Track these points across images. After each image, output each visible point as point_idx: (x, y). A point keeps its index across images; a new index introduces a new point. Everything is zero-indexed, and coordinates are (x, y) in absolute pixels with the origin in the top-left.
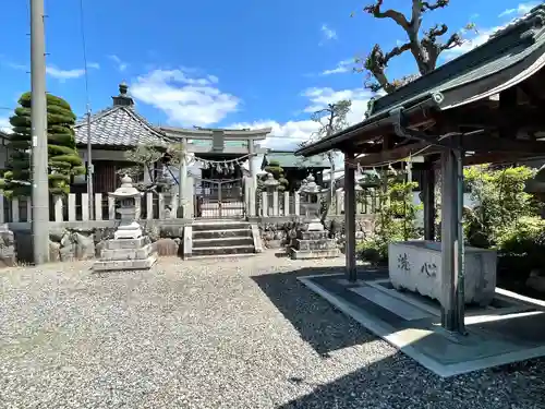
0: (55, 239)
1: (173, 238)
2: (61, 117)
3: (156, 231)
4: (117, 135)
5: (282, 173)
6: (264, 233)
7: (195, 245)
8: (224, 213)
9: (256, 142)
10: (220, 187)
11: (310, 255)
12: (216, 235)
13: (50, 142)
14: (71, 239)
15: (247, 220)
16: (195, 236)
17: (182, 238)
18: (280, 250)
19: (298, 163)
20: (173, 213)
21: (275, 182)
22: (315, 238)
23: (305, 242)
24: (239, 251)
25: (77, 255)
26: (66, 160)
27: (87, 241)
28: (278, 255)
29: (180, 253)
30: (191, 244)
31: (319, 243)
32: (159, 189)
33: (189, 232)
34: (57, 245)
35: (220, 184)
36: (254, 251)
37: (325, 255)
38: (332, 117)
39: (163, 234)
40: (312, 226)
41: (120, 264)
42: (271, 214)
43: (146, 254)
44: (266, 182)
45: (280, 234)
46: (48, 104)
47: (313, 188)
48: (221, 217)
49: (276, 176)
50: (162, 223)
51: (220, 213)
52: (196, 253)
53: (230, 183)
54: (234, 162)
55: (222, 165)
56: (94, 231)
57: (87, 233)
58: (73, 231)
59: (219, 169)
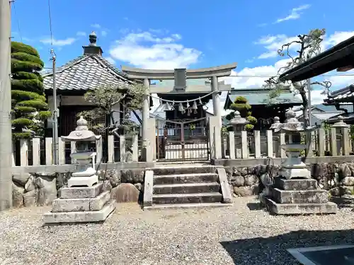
0: (19, 183)
1: (133, 182)
2: (28, 63)
3: (117, 176)
4: (85, 82)
5: (250, 110)
6: (232, 178)
7: (156, 191)
8: (187, 154)
9: (220, 80)
10: (182, 128)
11: (297, 211)
12: (179, 180)
13: (13, 87)
14: (34, 184)
15: (212, 162)
16: (156, 182)
17: (143, 183)
18: (253, 199)
19: (265, 100)
20: (135, 156)
21: (243, 121)
22: (300, 187)
23: (287, 193)
24: (205, 200)
25: (39, 201)
26: (31, 105)
27: (49, 186)
28: (252, 207)
29: (141, 200)
30: (152, 191)
31: (307, 195)
32: (121, 131)
33: (150, 177)
34: (21, 190)
35: (182, 124)
36: (222, 200)
37: (316, 210)
38: (303, 48)
39: (124, 179)
40: (295, 173)
41: (71, 216)
42: (239, 155)
43: (102, 203)
44: (233, 121)
45: (251, 179)
46: (13, 50)
47: (295, 126)
48: (184, 159)
49: (244, 114)
50: (123, 166)
51: (183, 155)
52: (157, 201)
53: (194, 123)
54: (198, 102)
55: (185, 105)
56: (56, 175)
57: (50, 178)
58: (36, 175)
59: (182, 109)
